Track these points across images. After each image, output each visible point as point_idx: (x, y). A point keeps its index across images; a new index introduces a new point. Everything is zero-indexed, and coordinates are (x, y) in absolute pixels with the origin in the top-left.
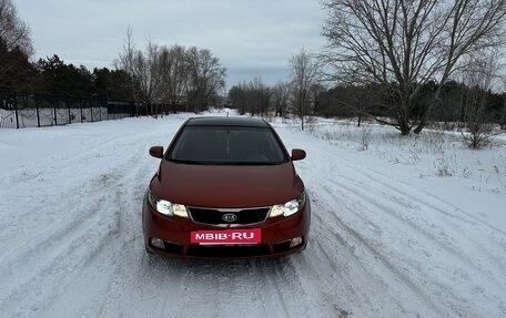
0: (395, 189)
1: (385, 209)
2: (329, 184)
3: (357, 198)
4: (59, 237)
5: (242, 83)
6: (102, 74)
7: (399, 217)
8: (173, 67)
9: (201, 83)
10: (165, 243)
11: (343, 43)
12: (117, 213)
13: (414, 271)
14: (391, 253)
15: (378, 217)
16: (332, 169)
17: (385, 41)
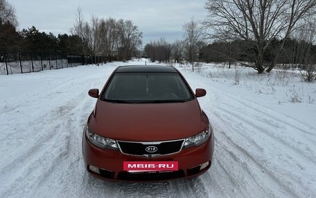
0: (264, 113)
1: (261, 129)
2: (218, 110)
3: (240, 121)
4: (21, 160)
5: (153, 42)
6: (64, 38)
7: (272, 136)
8: (108, 32)
9: (126, 42)
10: (100, 170)
11: (219, 14)
12: (67, 137)
13: (296, 185)
14: (275, 168)
15: (258, 137)
16: (217, 99)
17: (247, 11)
